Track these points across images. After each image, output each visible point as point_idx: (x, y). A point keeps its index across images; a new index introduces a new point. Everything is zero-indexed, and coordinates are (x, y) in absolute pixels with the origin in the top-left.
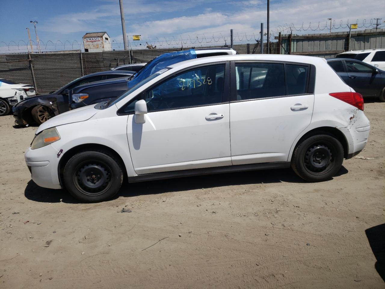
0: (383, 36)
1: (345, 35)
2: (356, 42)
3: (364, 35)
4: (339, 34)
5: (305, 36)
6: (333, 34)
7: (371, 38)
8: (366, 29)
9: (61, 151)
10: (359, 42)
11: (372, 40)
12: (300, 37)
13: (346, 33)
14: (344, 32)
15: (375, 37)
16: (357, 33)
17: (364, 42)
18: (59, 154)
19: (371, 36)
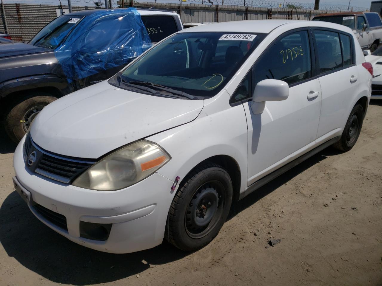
0: (203, 11)
1: (176, 6)
2: (185, 14)
3: (190, 8)
4: (172, 5)
5: (144, 3)
6: (167, 5)
7: (195, 12)
8: (191, 3)
9: (177, 179)
10: (187, 15)
11: (196, 13)
12: (141, 4)
13: (177, 5)
14: (175, 4)
15: (197, 11)
16: (185, 6)
17: (191, 16)
18: (175, 185)
19: (195, 10)
